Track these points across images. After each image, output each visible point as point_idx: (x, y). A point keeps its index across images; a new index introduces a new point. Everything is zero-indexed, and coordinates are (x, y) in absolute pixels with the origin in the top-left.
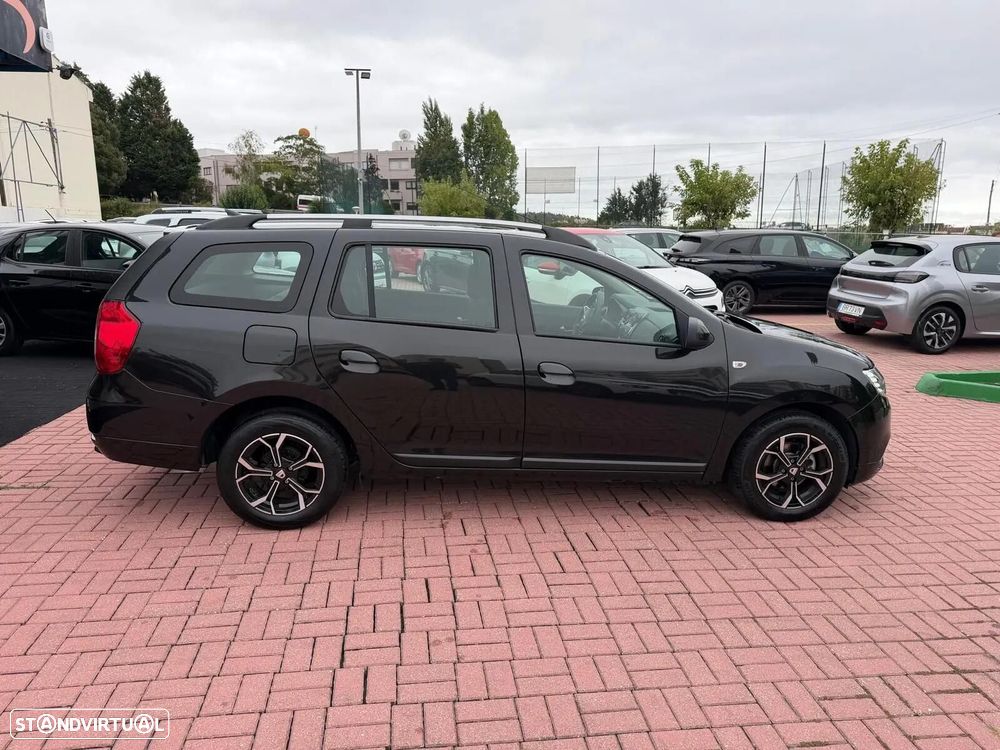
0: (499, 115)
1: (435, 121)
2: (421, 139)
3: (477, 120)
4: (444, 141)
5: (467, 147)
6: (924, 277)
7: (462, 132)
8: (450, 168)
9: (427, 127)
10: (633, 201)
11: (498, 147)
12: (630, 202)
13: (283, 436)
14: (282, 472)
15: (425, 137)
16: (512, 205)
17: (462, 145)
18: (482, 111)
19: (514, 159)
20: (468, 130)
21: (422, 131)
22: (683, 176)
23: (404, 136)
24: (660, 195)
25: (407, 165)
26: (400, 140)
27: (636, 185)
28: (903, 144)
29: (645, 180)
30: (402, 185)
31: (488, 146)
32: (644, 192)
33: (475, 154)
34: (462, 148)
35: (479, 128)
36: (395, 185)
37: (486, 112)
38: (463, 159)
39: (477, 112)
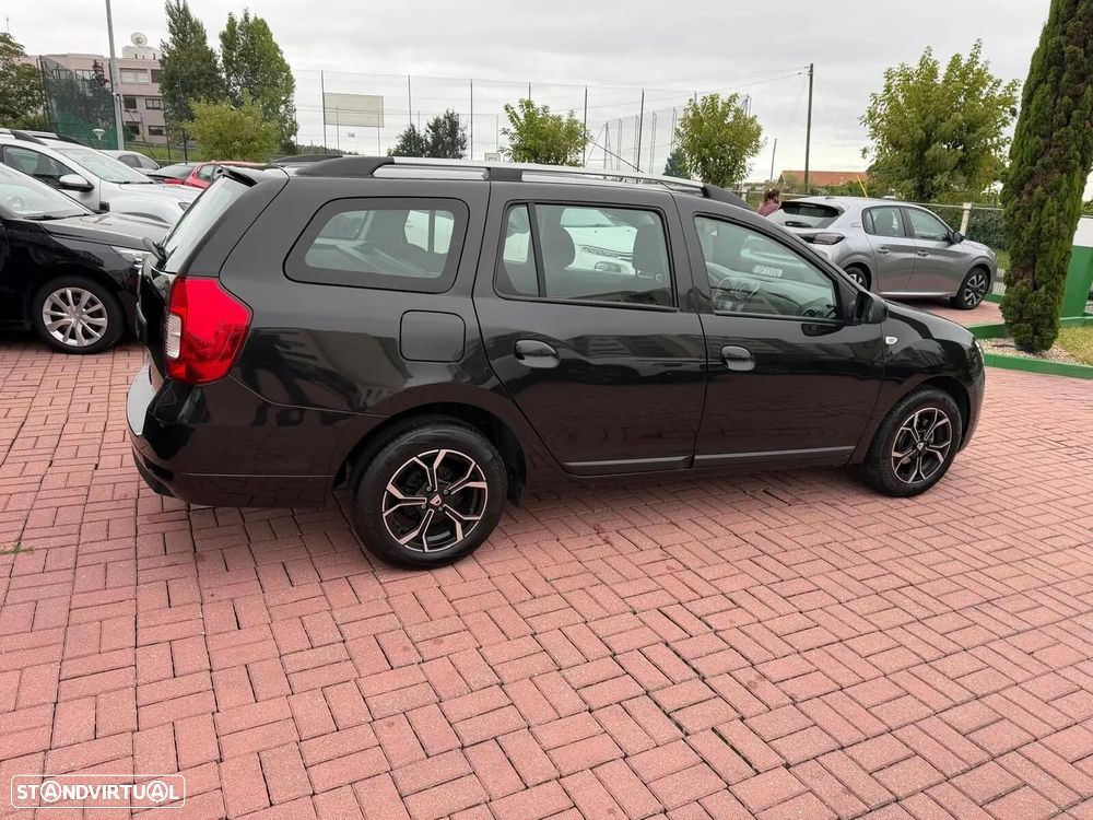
0: (269, 25)
1: (184, 26)
2: (165, 46)
3: (240, 28)
4: (197, 51)
5: (228, 61)
6: (840, 239)
7: (220, 42)
8: (206, 85)
9: (172, 31)
10: (429, 140)
11: (269, 64)
12: (426, 141)
13: (443, 453)
14: (437, 498)
15: (171, 45)
16: (290, 136)
17: (221, 58)
18: (246, 18)
19: (289, 80)
20: (228, 39)
21: (167, 37)
22: (513, 117)
23: (138, 40)
24: (459, 136)
25: (146, 78)
26: (133, 45)
27: (432, 122)
28: (733, 98)
29: (442, 118)
30: (140, 103)
31: (256, 63)
32: (441, 131)
33: (237, 71)
34: (220, 61)
35: (242, 39)
36: (130, 102)
37: (251, 19)
38: (224, 75)
39: (239, 18)
